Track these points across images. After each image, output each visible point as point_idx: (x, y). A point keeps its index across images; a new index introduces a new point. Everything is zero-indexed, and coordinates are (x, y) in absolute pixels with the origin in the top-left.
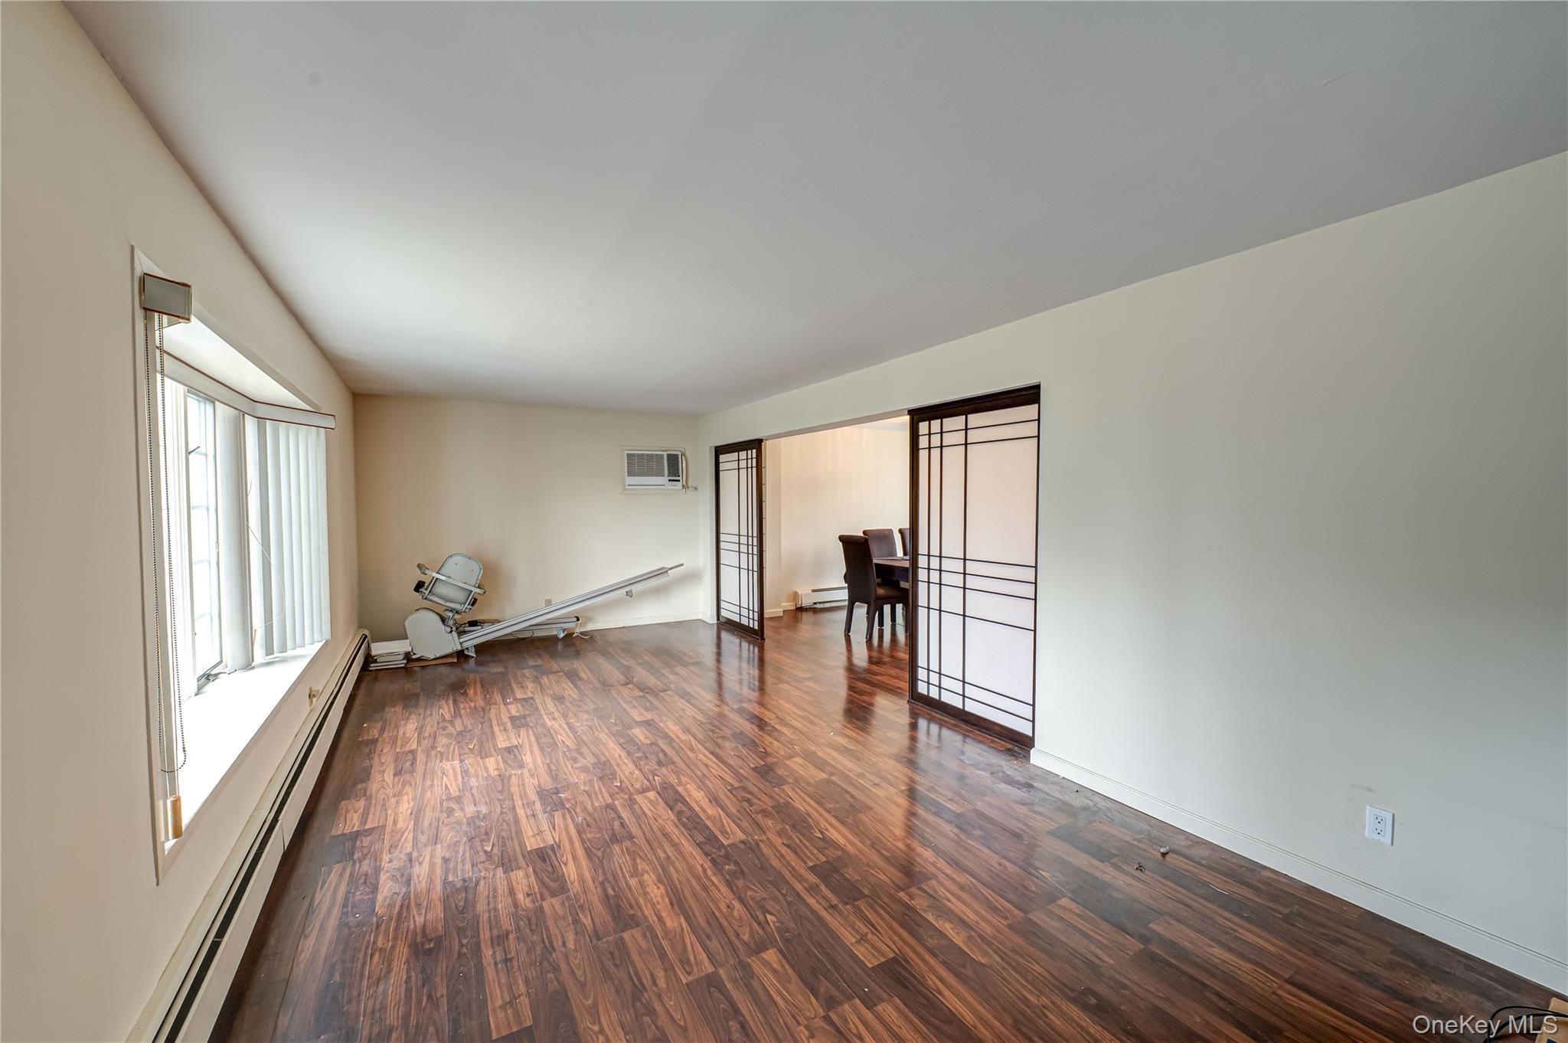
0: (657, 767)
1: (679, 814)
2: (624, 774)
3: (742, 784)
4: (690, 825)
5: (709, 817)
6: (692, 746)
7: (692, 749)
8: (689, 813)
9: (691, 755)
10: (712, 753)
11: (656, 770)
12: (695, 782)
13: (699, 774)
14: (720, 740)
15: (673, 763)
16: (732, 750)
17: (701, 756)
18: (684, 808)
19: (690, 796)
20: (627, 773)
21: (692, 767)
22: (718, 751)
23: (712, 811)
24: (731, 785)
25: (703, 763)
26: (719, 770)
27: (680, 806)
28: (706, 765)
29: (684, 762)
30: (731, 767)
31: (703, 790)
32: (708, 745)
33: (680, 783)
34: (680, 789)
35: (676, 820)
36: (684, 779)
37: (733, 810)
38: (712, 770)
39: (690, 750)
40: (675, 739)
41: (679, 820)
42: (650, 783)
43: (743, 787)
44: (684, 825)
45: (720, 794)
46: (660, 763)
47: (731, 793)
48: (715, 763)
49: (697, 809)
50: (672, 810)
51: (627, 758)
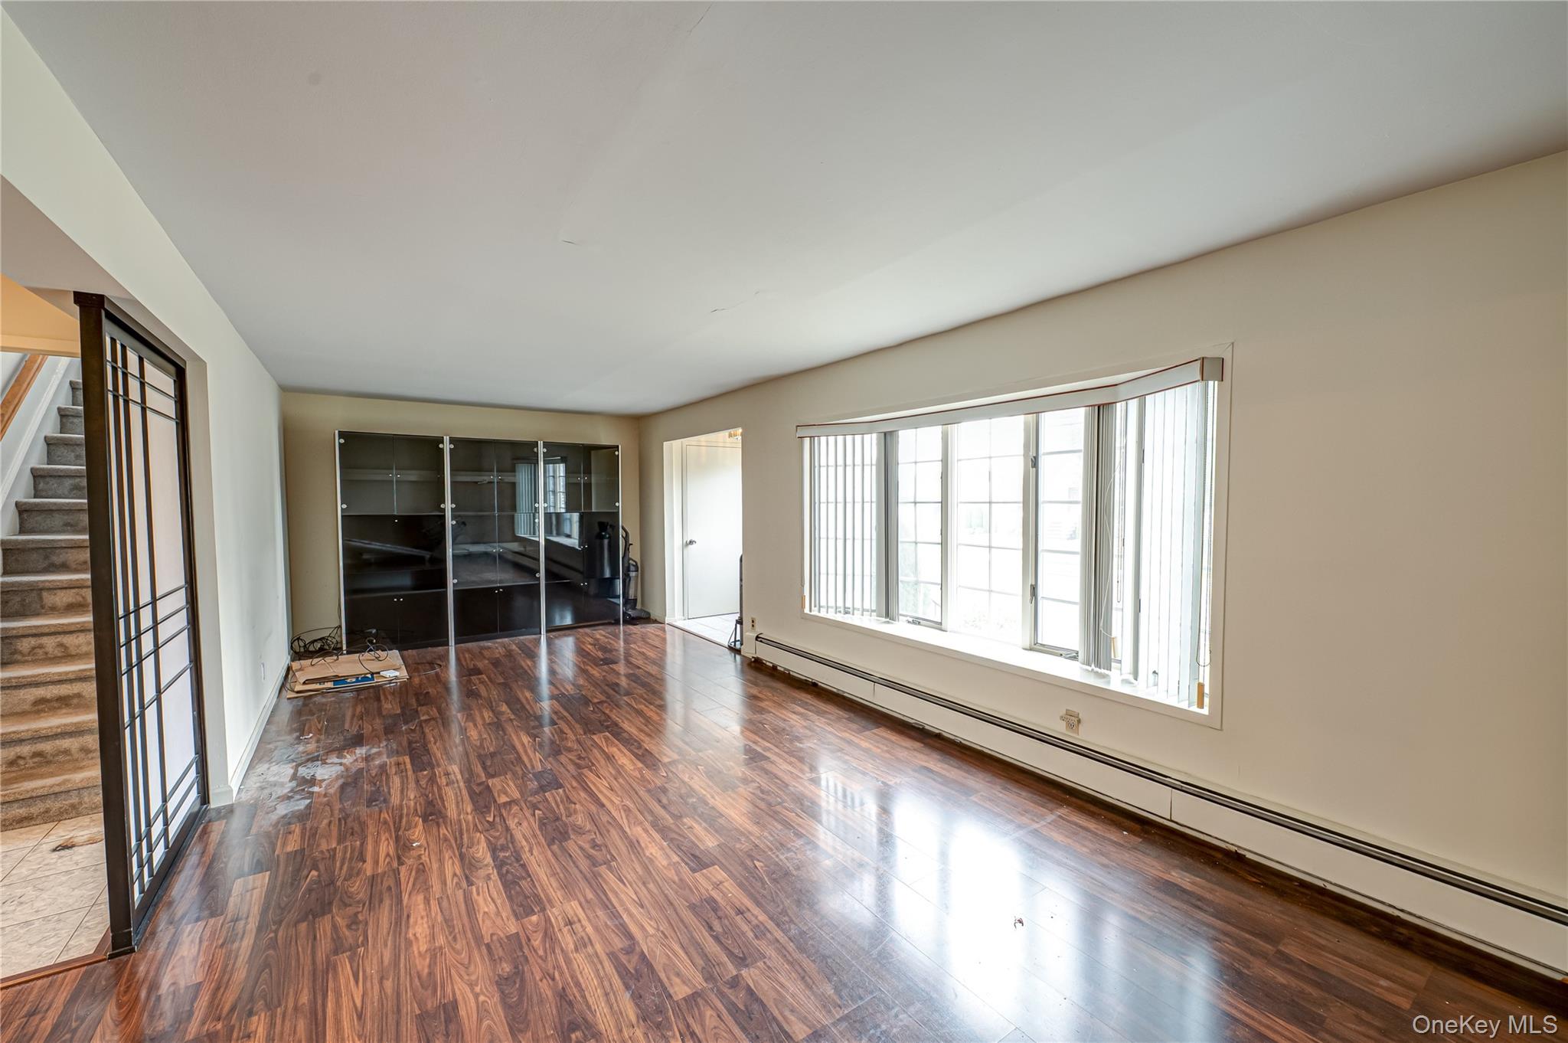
0: (666, 785)
1: (640, 747)
2: (697, 776)
3: (579, 771)
4: (632, 741)
5: (616, 746)
6: (627, 817)
7: (627, 810)
8: (632, 747)
9: (628, 803)
10: (603, 806)
11: (666, 783)
12: (626, 772)
13: (621, 780)
14: (588, 827)
15: (649, 791)
16: (575, 811)
17: (616, 801)
18: (636, 751)
19: (631, 760)
20: (696, 778)
21: (627, 787)
22: (593, 808)
23: (614, 750)
24: (591, 771)
25: (616, 792)
26: (598, 785)
27: (640, 752)
28: (612, 790)
29: (636, 793)
30: (585, 789)
31: (619, 765)
32: (605, 818)
33: (640, 771)
34: (640, 765)
35: (642, 743)
36: (637, 774)
37: (596, 751)
38: (607, 785)
39: (630, 810)
40: (649, 828)
41: (639, 744)
42: (669, 770)
43: (580, 769)
44: (636, 741)
45: (604, 762)
46: (664, 790)
47: (593, 764)
48: (601, 792)
49: (625, 751)
50: (646, 750)
51: (705, 795)
